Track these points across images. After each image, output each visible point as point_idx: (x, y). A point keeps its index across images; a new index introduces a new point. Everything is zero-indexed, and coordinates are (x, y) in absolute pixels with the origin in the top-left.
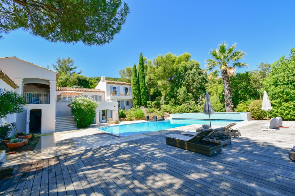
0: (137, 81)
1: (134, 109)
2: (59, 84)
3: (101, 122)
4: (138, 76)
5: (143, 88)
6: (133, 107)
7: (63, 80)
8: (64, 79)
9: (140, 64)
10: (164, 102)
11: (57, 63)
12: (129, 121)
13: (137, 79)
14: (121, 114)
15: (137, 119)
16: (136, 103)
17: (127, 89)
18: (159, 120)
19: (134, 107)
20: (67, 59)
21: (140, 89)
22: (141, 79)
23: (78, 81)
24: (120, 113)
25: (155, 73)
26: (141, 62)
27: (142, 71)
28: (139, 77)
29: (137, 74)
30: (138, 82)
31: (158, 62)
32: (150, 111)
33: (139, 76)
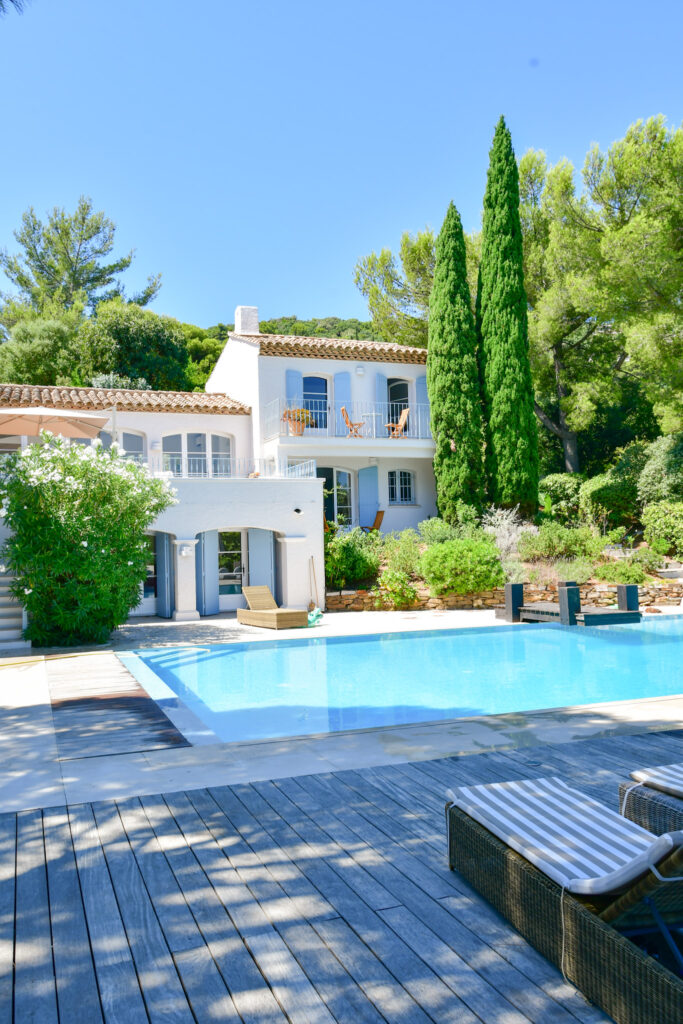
0: (465, 326)
1: (438, 525)
2: (18, 369)
3: (208, 606)
4: (473, 294)
5: (508, 380)
6: (440, 516)
7: (36, 341)
8: (41, 337)
9: (490, 204)
10: (671, 480)
11: (22, 242)
12: (396, 609)
13: (468, 319)
14: (340, 561)
15: (451, 599)
16: (456, 488)
17: (397, 392)
18: (593, 620)
19: (446, 514)
20: (71, 212)
21: (490, 387)
22: (494, 317)
23: (114, 345)
24: (337, 556)
25: (604, 264)
26: (497, 186)
27: (505, 258)
28: (483, 303)
29: (472, 278)
30: (471, 337)
31: (626, 173)
32: (551, 547)
33: (484, 295)
